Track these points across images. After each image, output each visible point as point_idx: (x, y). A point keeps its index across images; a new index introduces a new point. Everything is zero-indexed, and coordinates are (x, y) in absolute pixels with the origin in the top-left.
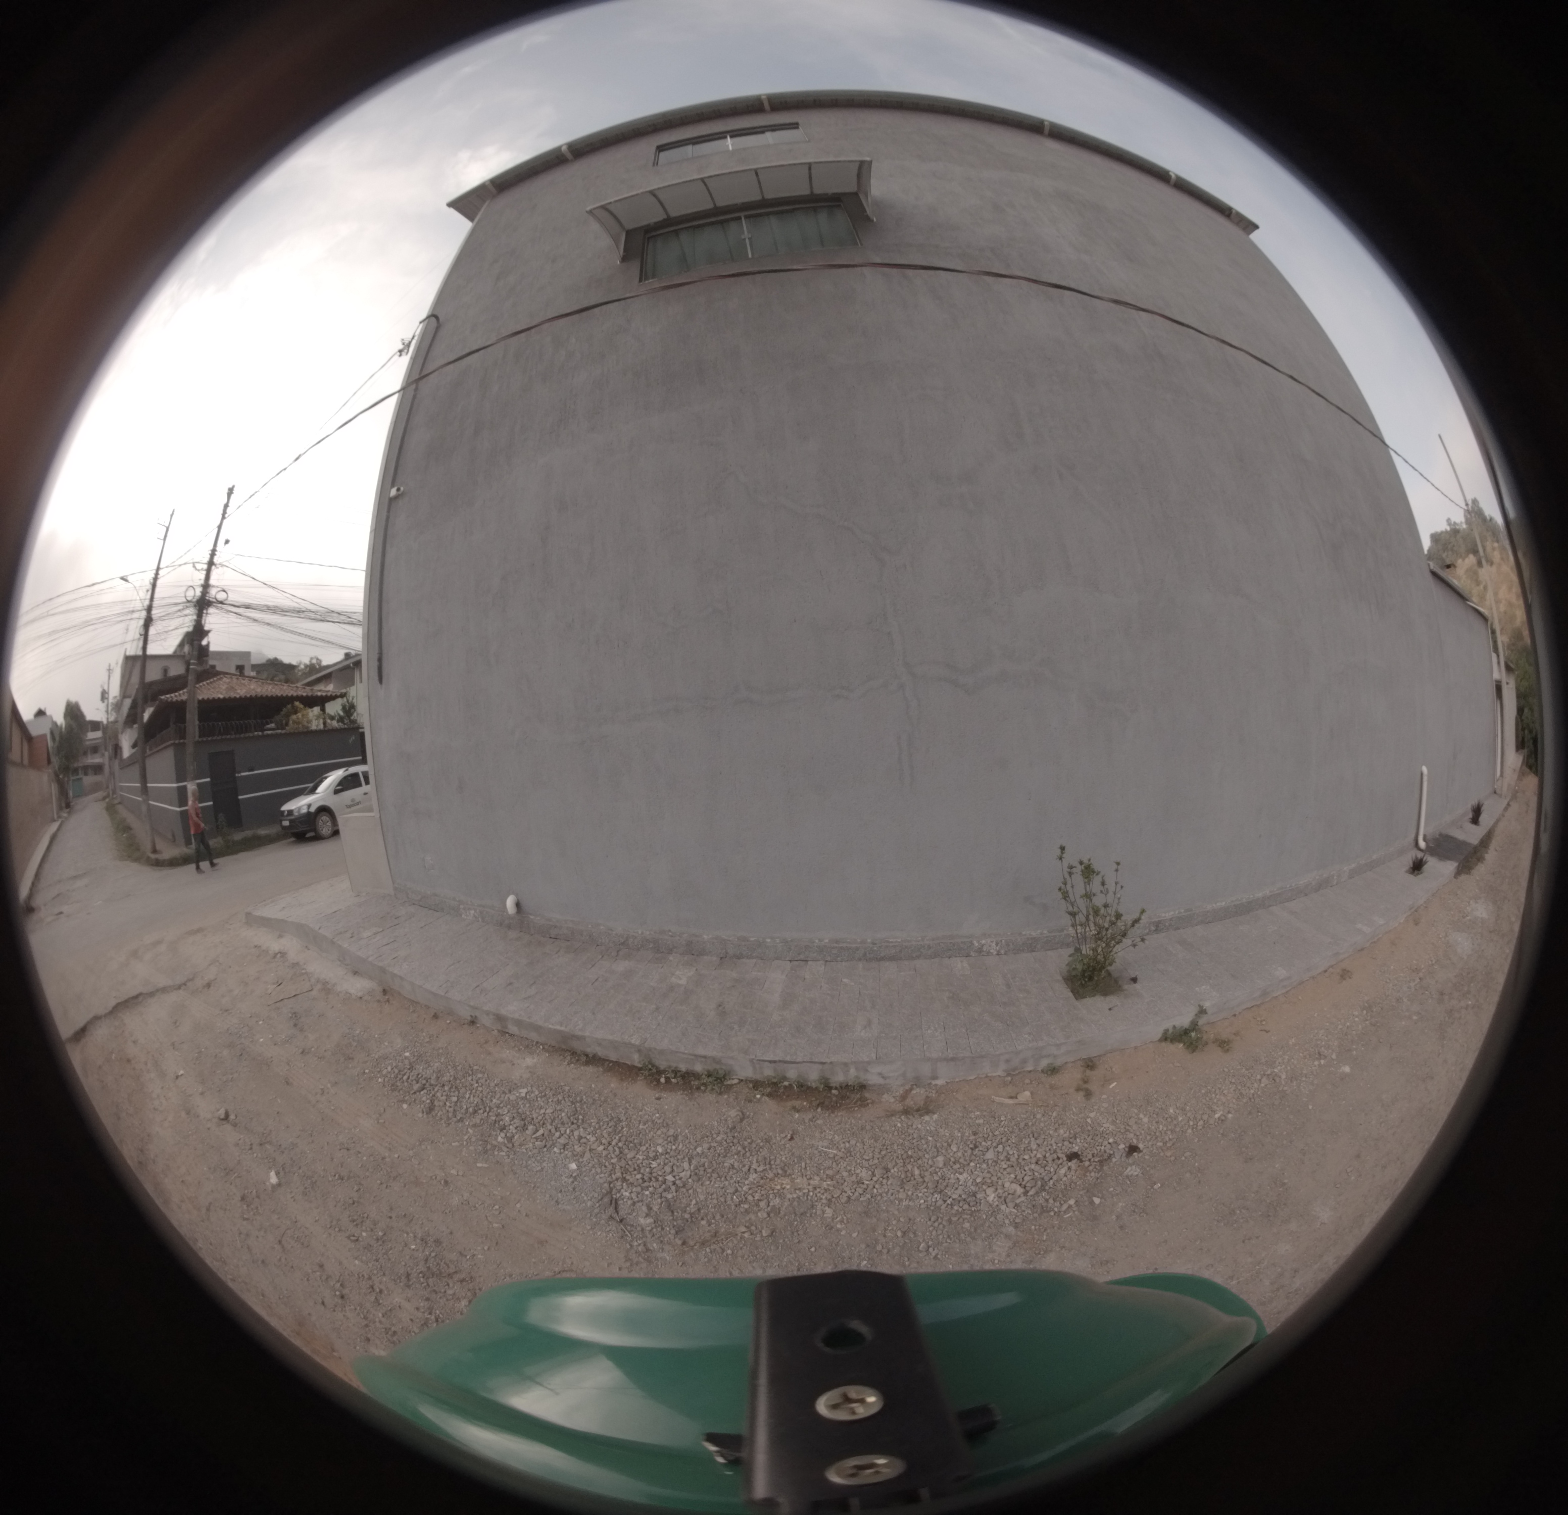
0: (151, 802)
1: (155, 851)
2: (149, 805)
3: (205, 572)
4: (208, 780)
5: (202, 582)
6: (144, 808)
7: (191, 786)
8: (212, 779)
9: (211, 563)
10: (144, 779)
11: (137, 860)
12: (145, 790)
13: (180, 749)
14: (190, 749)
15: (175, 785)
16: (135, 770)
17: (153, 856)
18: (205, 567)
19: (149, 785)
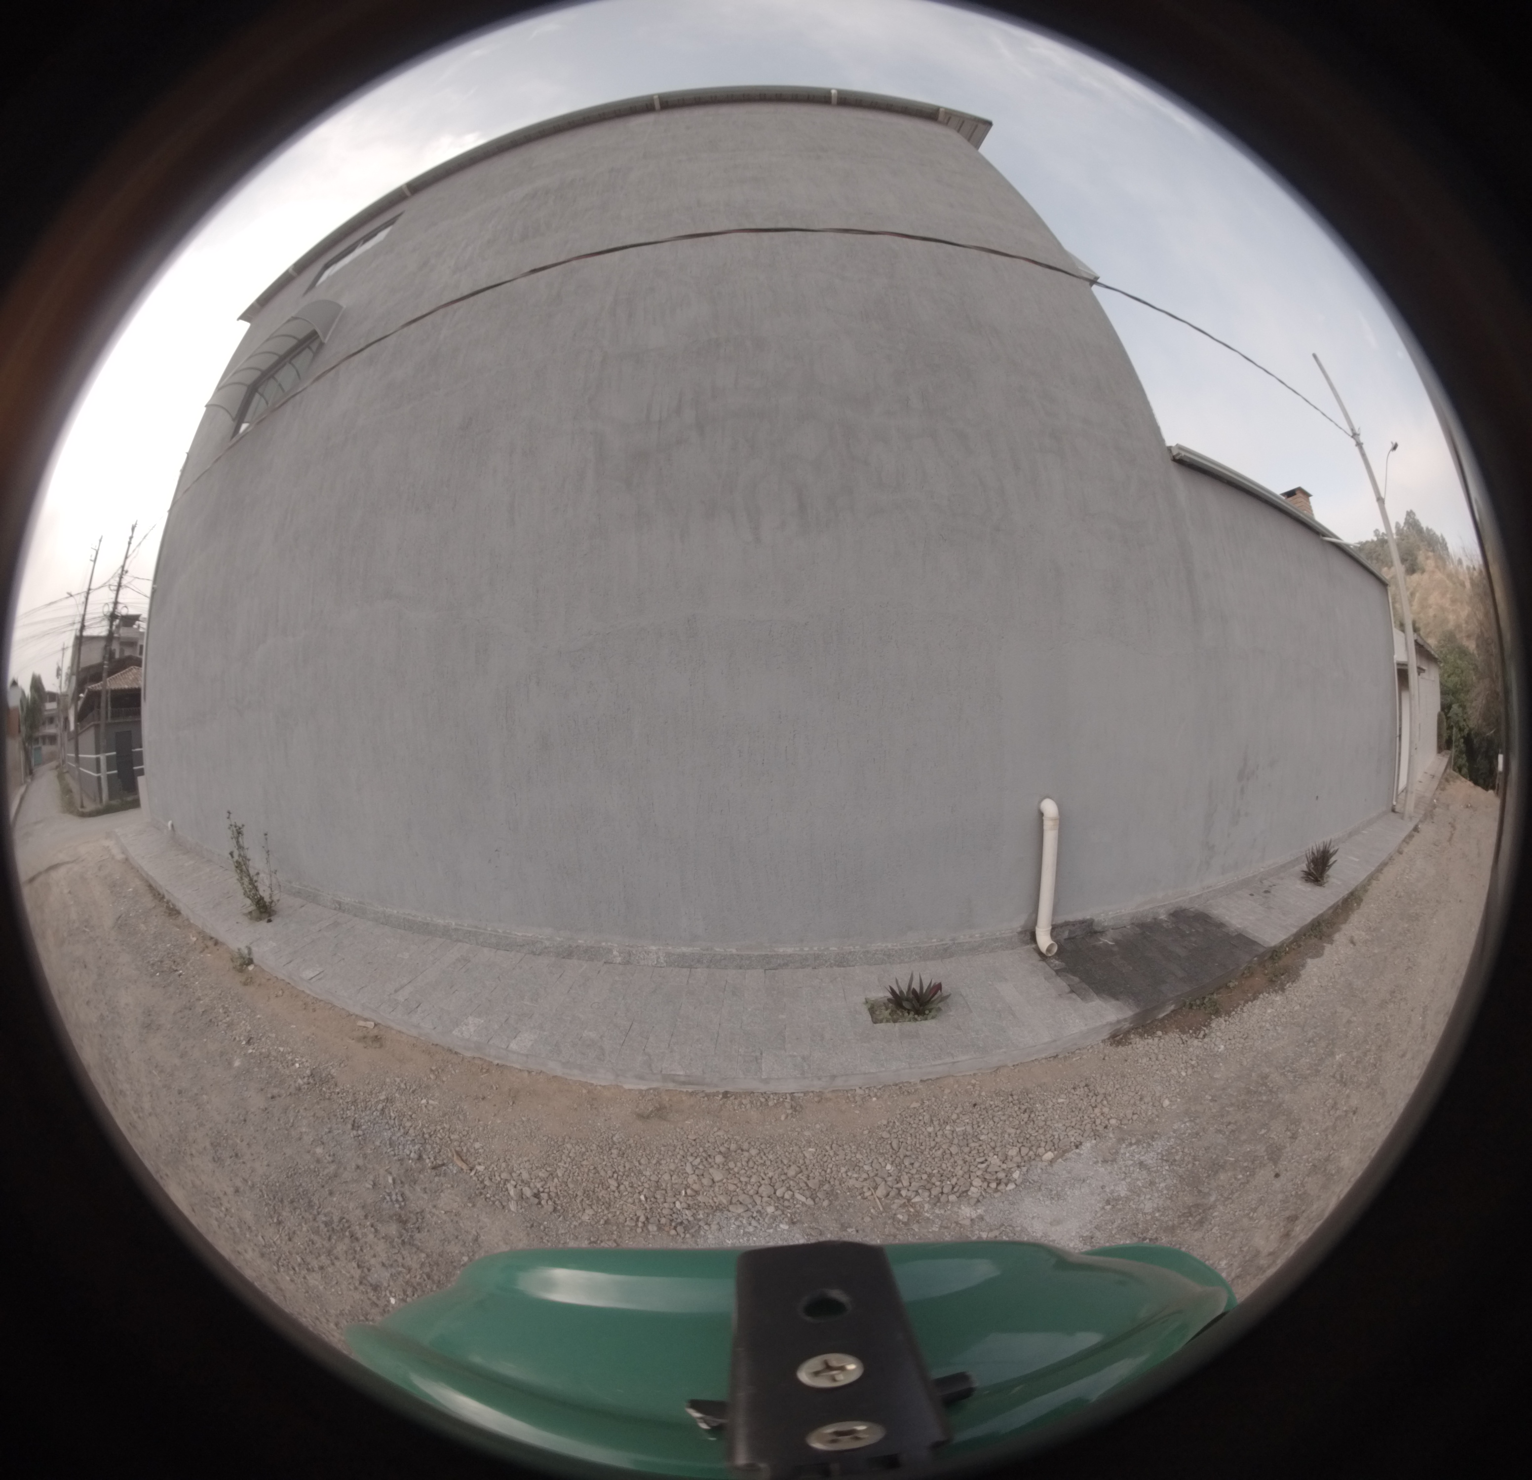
0: (81, 769)
1: (82, 807)
2: (80, 771)
3: (115, 592)
4: (114, 753)
5: (113, 600)
6: (77, 773)
7: (102, 757)
8: (118, 753)
9: (119, 586)
10: (77, 752)
11: (71, 812)
12: (77, 759)
13: (97, 726)
14: (102, 729)
15: (94, 756)
16: (73, 742)
17: (81, 810)
18: (115, 588)
19: (80, 756)
